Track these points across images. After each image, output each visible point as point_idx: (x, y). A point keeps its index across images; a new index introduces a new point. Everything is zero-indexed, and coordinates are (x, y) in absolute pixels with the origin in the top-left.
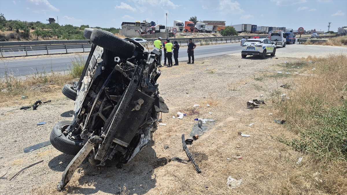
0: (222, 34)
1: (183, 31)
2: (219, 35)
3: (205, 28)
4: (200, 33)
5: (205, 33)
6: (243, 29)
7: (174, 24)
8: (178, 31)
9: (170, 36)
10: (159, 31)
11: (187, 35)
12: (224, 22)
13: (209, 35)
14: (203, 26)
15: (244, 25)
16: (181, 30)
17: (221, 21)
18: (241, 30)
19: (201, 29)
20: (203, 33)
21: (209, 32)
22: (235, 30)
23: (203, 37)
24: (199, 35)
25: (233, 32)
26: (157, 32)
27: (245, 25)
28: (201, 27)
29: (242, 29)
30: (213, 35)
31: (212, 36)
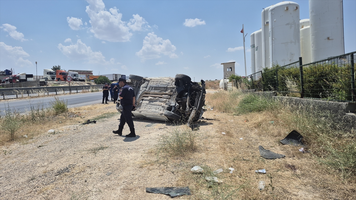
0: (96, 83)
1: (55, 79)
2: (93, 84)
3: (78, 77)
4: (75, 82)
5: (80, 82)
6: (115, 78)
7: (44, 72)
8: (50, 80)
9: (41, 85)
10: (26, 80)
11: (61, 84)
12: (91, 71)
13: (83, 84)
14: (76, 75)
15: (114, 75)
16: (53, 79)
17: (88, 71)
18: (112, 80)
19: (75, 78)
20: (78, 82)
21: (83, 81)
22: (108, 79)
23: (78, 85)
24: (74, 83)
25: (107, 81)
26: (21, 81)
27: (116, 75)
28: (74, 76)
29: (113, 78)
30: (88, 83)
31: (87, 85)
